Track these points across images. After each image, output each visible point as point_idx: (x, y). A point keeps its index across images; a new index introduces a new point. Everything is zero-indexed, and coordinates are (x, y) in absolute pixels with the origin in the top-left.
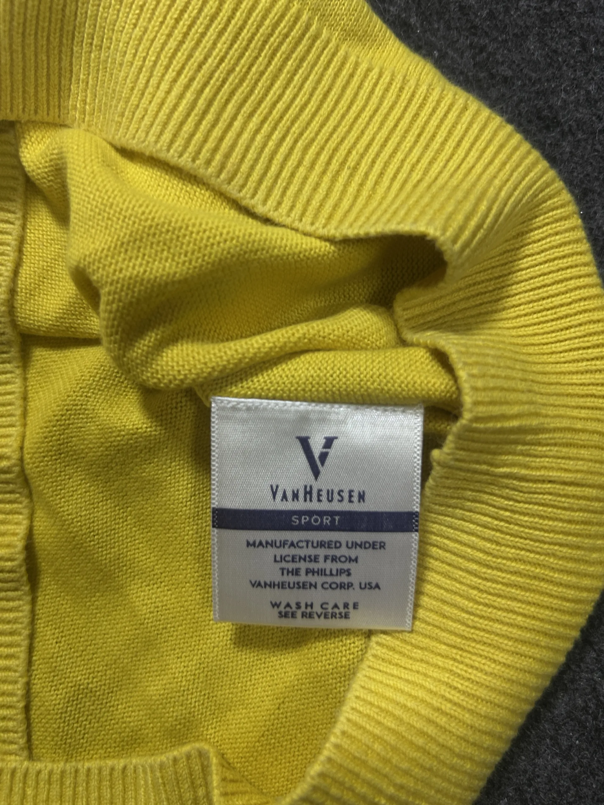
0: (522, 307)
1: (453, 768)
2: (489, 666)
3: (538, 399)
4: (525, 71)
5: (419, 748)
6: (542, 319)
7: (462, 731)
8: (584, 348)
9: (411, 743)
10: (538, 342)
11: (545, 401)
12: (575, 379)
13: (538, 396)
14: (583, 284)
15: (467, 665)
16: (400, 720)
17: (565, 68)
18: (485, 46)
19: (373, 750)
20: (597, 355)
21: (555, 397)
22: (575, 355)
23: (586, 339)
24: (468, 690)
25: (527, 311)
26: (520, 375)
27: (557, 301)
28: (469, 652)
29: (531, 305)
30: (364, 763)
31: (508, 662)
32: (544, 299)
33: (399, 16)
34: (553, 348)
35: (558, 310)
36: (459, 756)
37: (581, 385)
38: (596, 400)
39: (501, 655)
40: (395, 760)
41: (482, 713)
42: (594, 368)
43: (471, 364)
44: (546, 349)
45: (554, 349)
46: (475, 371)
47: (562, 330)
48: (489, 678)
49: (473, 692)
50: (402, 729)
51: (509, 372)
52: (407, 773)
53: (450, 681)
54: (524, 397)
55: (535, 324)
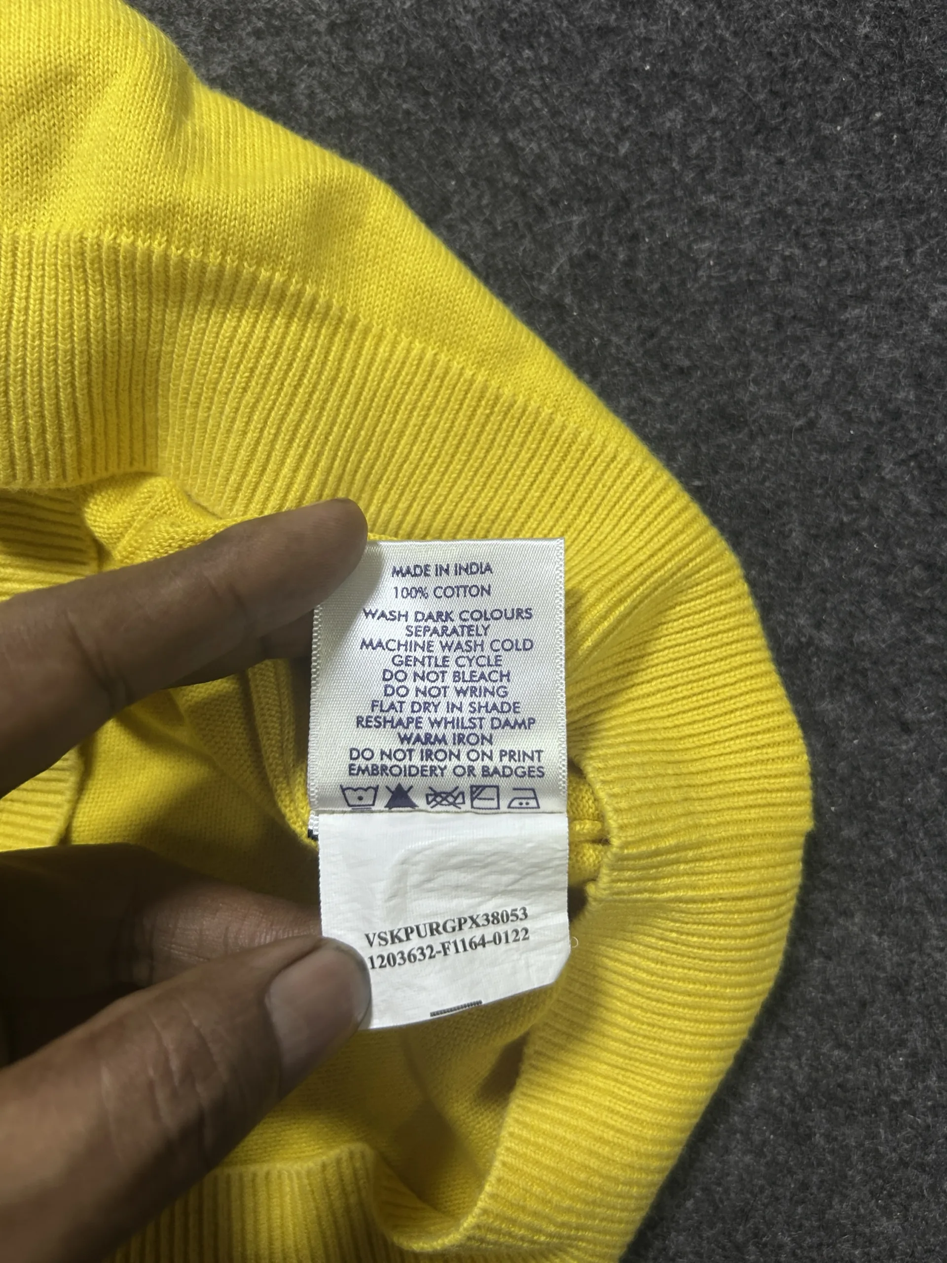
0: (679, 689)
1: (619, 1196)
2: (654, 1087)
3: (698, 807)
4: (706, 358)
5: (580, 1184)
6: (702, 703)
7: (628, 1159)
8: (753, 734)
9: (572, 1179)
10: (698, 731)
11: (706, 807)
12: (744, 773)
13: (696, 804)
14: (750, 660)
15: (630, 1086)
16: (560, 1156)
17: (753, 354)
18: (657, 329)
19: (532, 1194)
20: (767, 741)
21: (717, 801)
22: (743, 743)
23: (754, 723)
24: (632, 1113)
25: (685, 693)
26: (673, 783)
27: (720, 680)
28: (632, 1072)
29: (690, 686)
30: (523, 1209)
31: (675, 1082)
32: (705, 678)
33: (551, 296)
34: (716, 736)
35: (721, 691)
36: (625, 1184)
37: (750, 779)
38: (769, 795)
39: (668, 1074)
40: (556, 1198)
41: (648, 1137)
42: (766, 756)
43: (611, 782)
44: (706, 739)
45: (717, 738)
46: (617, 790)
47: (726, 713)
48: (654, 1100)
49: (637, 1115)
50: (562, 1166)
51: (659, 782)
52: (569, 1210)
53: (612, 1105)
54: (679, 810)
55: (694, 709)
